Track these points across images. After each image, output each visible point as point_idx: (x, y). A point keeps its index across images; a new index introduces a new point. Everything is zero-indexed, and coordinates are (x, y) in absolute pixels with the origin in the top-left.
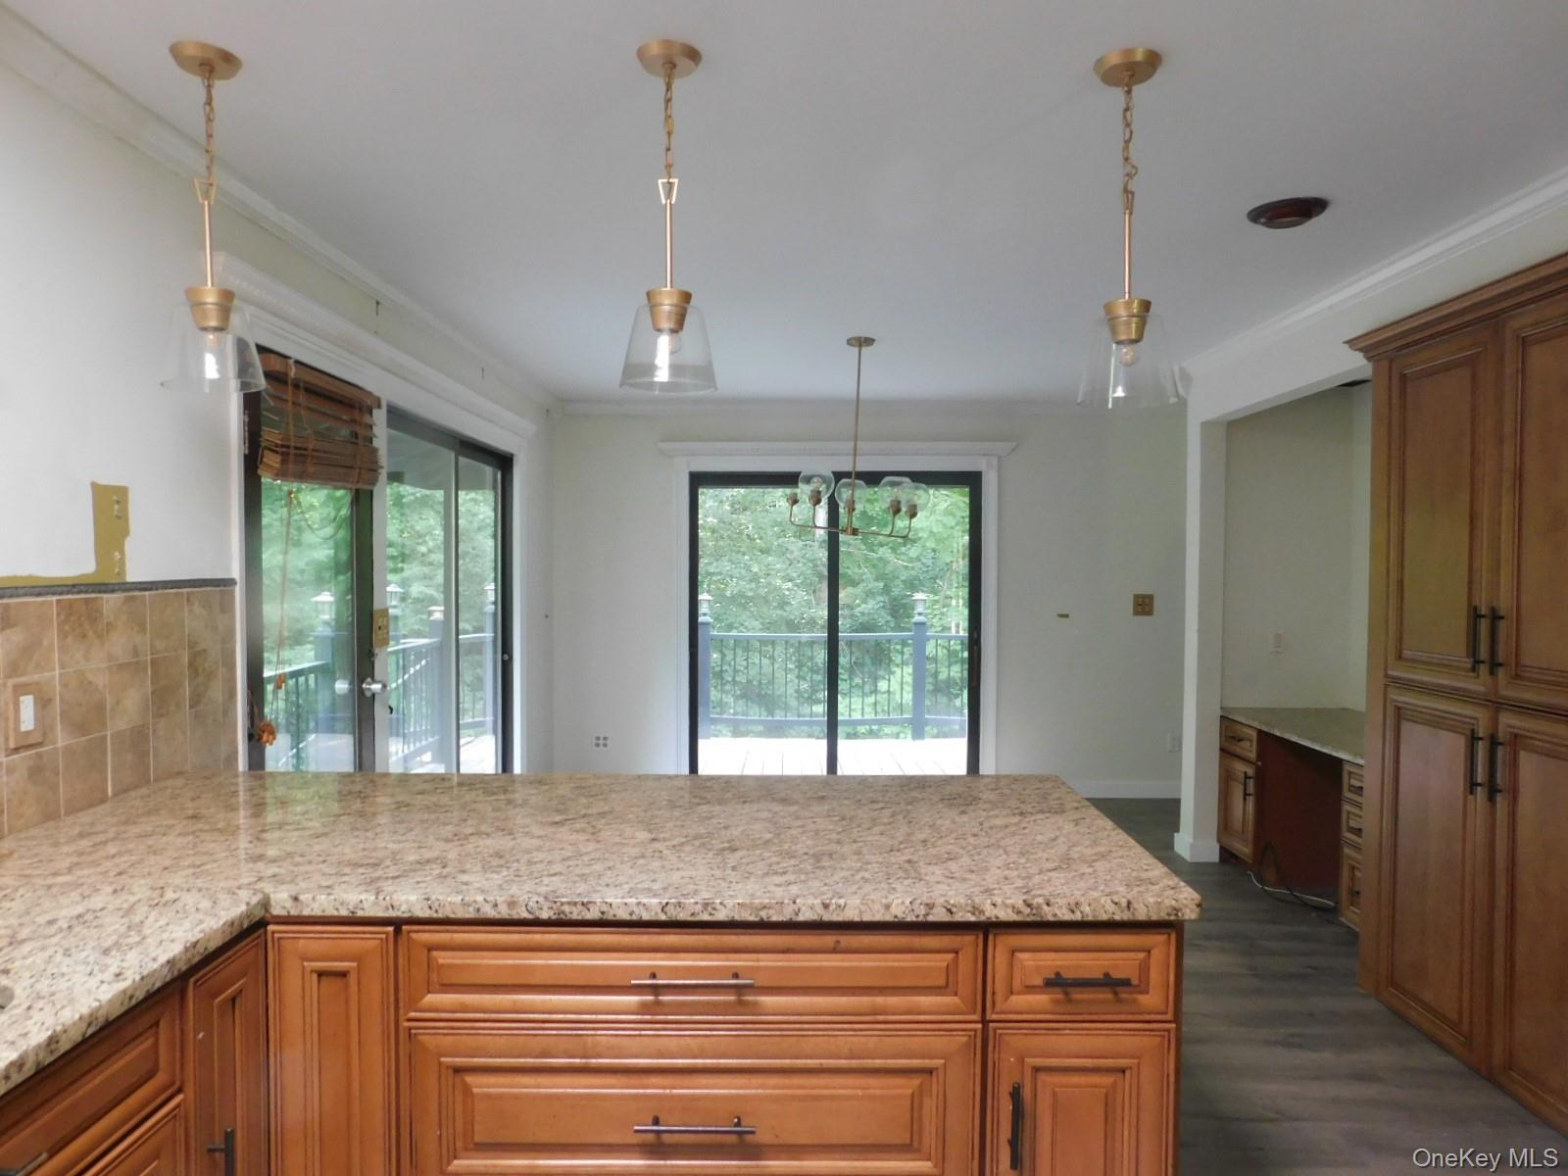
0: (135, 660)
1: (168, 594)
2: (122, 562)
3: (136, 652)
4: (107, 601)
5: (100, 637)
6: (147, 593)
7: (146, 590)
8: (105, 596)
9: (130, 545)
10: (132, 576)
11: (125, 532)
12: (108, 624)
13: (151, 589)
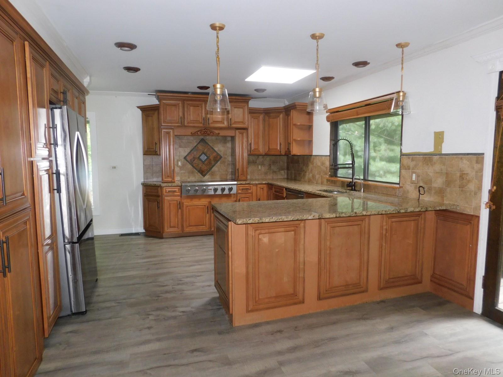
0: (441, 172)
1: (454, 157)
2: (441, 149)
3: (442, 170)
4: (435, 158)
5: (432, 165)
6: (446, 156)
7: (446, 155)
8: (434, 156)
9: (443, 145)
10: (443, 152)
11: (443, 142)
12: (434, 163)
13: (447, 155)
